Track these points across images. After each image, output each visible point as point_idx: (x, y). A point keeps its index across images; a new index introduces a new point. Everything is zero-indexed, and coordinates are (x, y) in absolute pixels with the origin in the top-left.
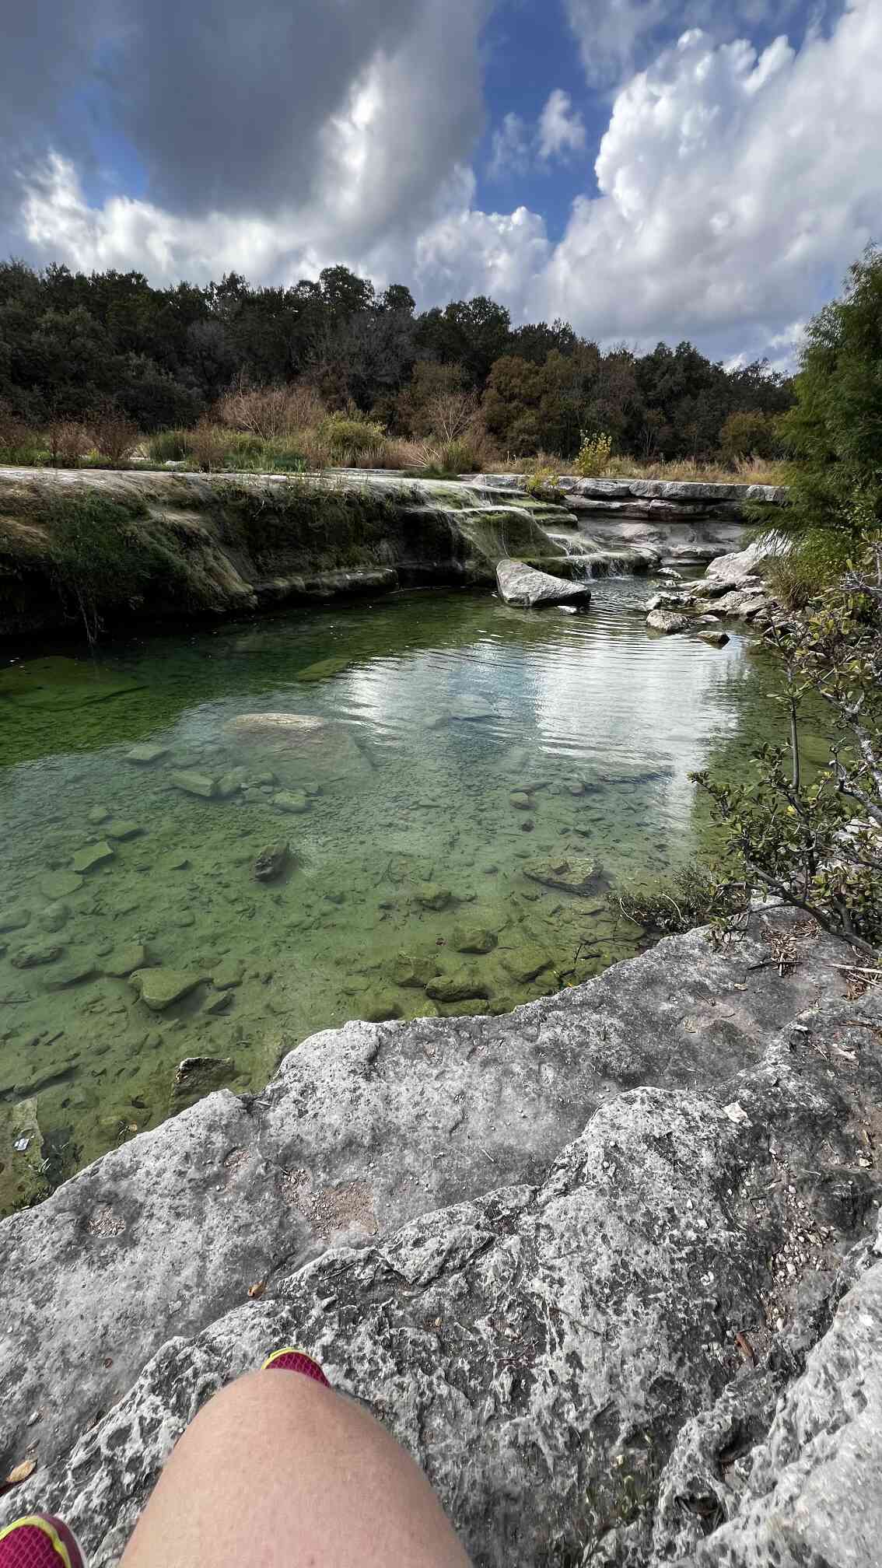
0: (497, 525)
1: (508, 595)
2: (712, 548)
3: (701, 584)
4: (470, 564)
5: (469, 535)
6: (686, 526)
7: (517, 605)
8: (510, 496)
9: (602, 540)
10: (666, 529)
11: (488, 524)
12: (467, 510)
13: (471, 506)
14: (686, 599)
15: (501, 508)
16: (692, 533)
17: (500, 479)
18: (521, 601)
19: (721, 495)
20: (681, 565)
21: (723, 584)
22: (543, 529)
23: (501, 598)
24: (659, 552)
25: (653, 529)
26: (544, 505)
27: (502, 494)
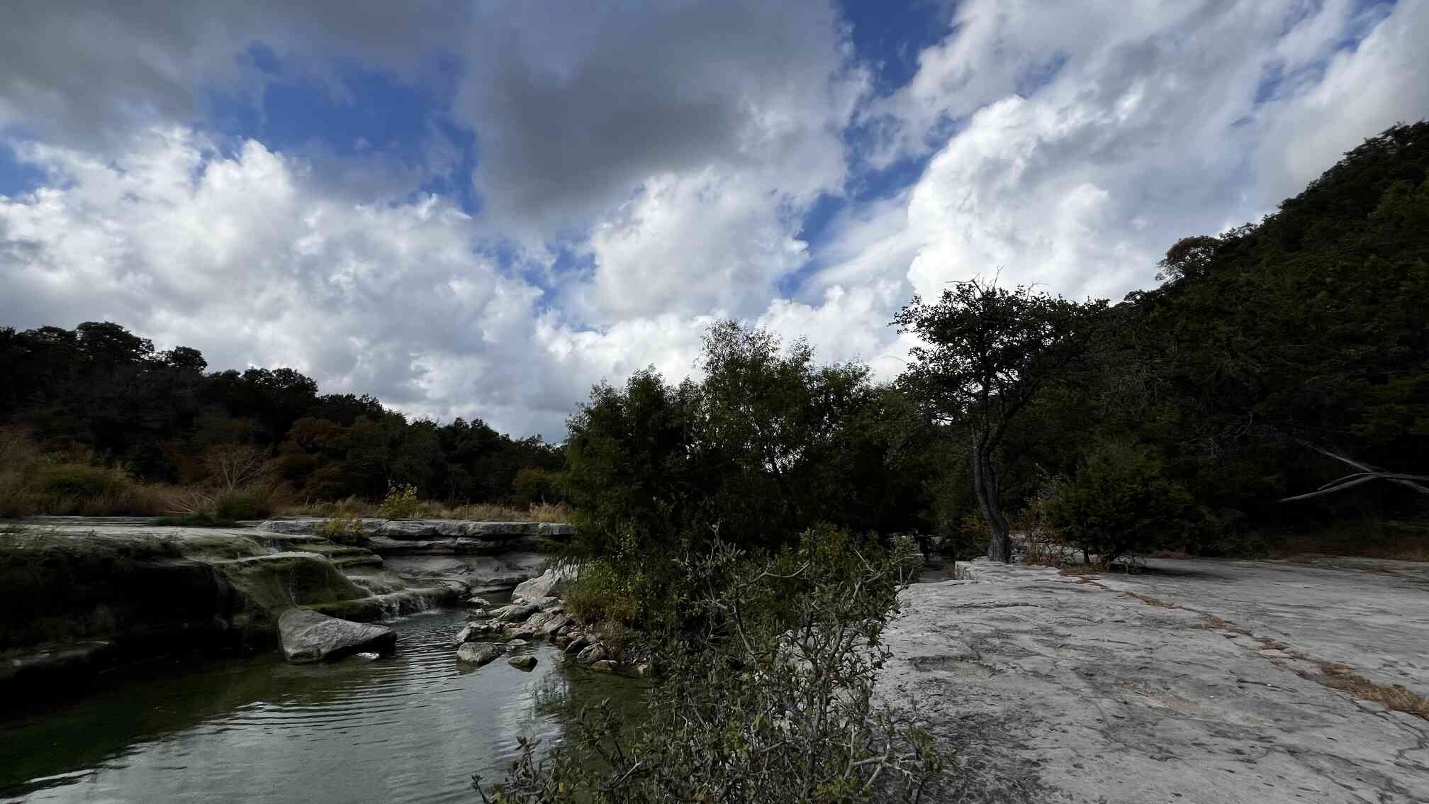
0: (284, 573)
1: (291, 651)
2: (515, 575)
3: (509, 609)
4: (242, 619)
5: (242, 587)
6: (490, 558)
7: (304, 660)
8: (304, 541)
9: (409, 576)
10: (473, 562)
11: (270, 572)
12: (243, 560)
13: (251, 555)
14: (495, 627)
15: (290, 554)
16: (496, 563)
17: (292, 525)
18: (309, 655)
19: (518, 532)
20: (489, 592)
21: (527, 607)
22: (342, 573)
23: (282, 657)
24: (468, 583)
25: (460, 563)
26: (344, 548)
27: (294, 541)
